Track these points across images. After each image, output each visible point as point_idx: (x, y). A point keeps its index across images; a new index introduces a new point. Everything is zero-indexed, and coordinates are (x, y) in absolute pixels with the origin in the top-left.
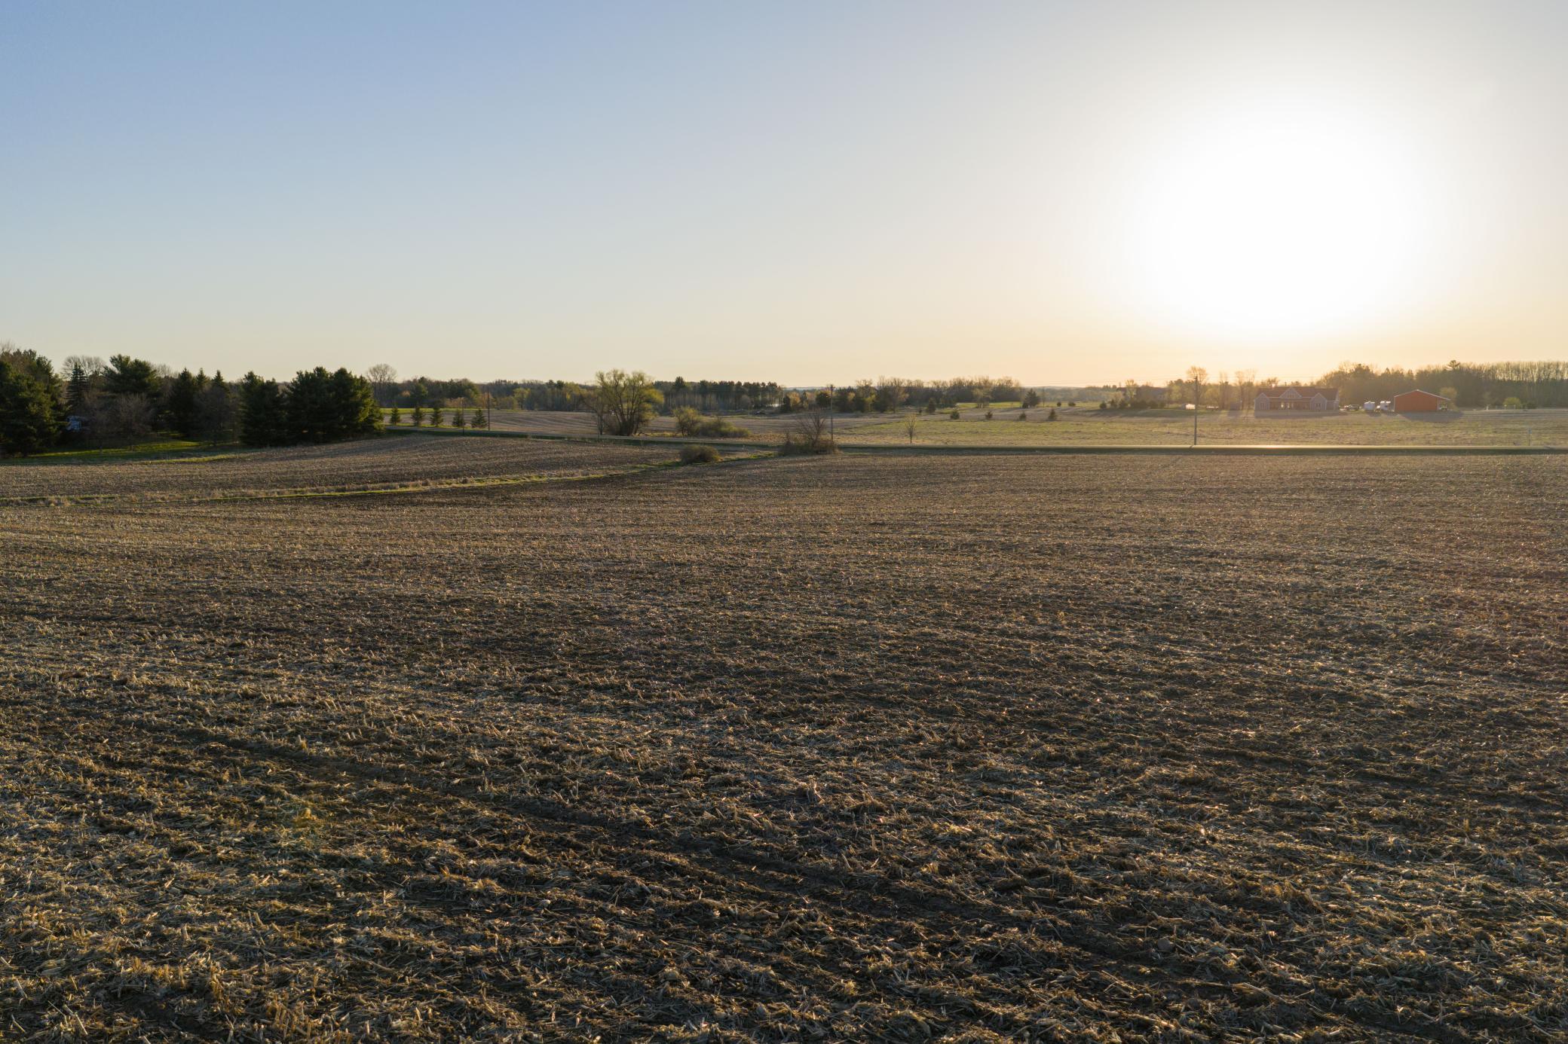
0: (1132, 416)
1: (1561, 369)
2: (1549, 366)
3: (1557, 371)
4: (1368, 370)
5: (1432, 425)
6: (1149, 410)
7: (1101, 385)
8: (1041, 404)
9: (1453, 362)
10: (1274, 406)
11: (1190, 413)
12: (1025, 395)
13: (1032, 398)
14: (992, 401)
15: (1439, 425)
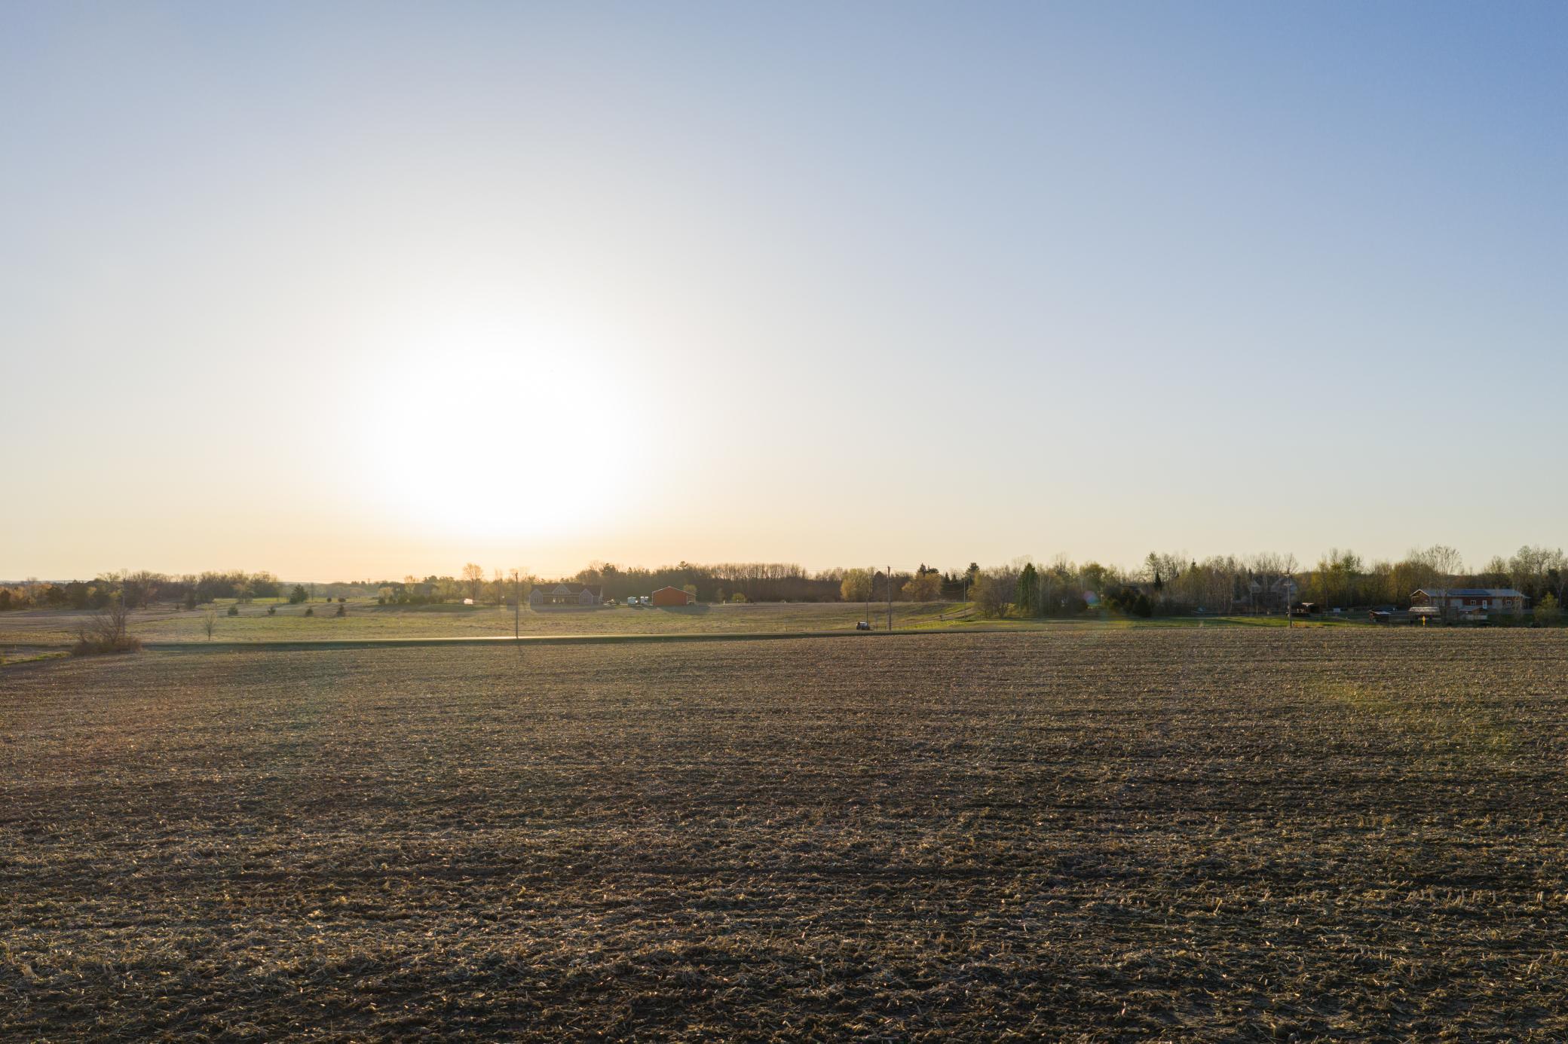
0: (416, 611)
1: (765, 569)
2: (757, 567)
3: (763, 572)
4: (614, 568)
5: (690, 617)
6: (430, 605)
7: (349, 582)
8: (310, 600)
9: (683, 562)
10: (547, 602)
11: (470, 608)
12: (291, 591)
13: (300, 594)
14: (256, 597)
15: (696, 617)
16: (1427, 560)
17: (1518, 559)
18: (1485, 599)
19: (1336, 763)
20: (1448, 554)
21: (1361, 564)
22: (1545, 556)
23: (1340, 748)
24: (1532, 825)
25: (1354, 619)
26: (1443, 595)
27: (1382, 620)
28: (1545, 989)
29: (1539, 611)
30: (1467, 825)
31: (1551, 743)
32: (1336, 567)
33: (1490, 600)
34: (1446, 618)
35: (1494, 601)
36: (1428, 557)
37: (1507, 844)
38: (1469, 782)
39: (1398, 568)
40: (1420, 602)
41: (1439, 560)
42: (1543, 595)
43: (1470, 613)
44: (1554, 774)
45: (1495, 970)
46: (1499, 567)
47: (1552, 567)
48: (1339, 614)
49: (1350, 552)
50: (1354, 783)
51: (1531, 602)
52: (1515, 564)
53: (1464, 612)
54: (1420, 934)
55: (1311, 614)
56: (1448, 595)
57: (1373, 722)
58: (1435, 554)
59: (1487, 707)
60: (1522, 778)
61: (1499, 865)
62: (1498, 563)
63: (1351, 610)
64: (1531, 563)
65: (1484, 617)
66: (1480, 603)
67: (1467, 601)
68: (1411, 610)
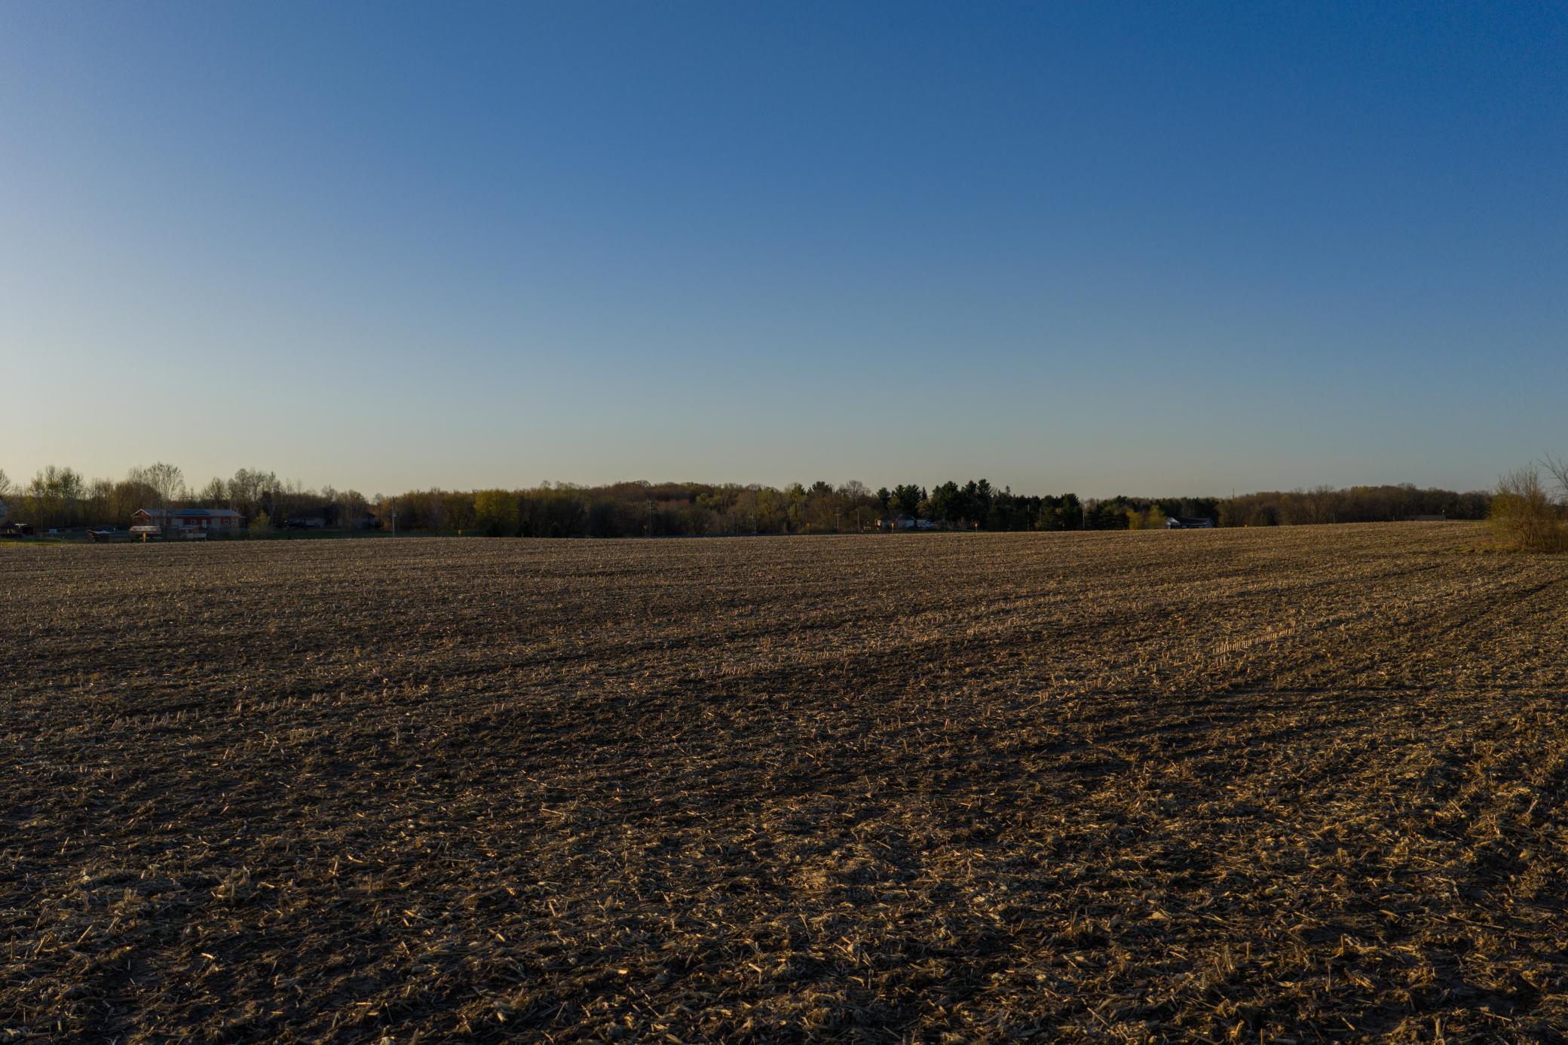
16: (148, 479)
17: (235, 480)
18: (205, 518)
19: (42, 644)
20: (170, 472)
21: (80, 483)
22: (260, 478)
23: (48, 632)
24: (236, 667)
25: (71, 538)
26: (164, 515)
27: (99, 539)
28: (237, 768)
29: (253, 528)
30: (176, 673)
31: (258, 612)
32: (53, 486)
33: (209, 520)
34: (166, 534)
35: (213, 520)
36: (150, 476)
37: (212, 680)
38: (180, 645)
39: (120, 487)
40: (142, 521)
41: (161, 478)
42: (258, 513)
43: (190, 531)
44: (257, 633)
45: (192, 763)
46: (219, 488)
47: (266, 490)
48: (55, 535)
49: (68, 470)
50: (63, 655)
51: (246, 522)
52: (233, 486)
53: (184, 531)
54: (123, 750)
55: (23, 535)
56: (169, 515)
57: (86, 611)
58: (157, 472)
59: (201, 593)
60: (227, 637)
61: (204, 696)
62: (217, 484)
63: (69, 531)
64: (247, 485)
65: (204, 535)
66: (199, 522)
67: (187, 521)
68: (132, 529)
